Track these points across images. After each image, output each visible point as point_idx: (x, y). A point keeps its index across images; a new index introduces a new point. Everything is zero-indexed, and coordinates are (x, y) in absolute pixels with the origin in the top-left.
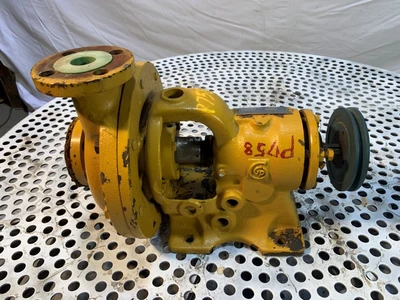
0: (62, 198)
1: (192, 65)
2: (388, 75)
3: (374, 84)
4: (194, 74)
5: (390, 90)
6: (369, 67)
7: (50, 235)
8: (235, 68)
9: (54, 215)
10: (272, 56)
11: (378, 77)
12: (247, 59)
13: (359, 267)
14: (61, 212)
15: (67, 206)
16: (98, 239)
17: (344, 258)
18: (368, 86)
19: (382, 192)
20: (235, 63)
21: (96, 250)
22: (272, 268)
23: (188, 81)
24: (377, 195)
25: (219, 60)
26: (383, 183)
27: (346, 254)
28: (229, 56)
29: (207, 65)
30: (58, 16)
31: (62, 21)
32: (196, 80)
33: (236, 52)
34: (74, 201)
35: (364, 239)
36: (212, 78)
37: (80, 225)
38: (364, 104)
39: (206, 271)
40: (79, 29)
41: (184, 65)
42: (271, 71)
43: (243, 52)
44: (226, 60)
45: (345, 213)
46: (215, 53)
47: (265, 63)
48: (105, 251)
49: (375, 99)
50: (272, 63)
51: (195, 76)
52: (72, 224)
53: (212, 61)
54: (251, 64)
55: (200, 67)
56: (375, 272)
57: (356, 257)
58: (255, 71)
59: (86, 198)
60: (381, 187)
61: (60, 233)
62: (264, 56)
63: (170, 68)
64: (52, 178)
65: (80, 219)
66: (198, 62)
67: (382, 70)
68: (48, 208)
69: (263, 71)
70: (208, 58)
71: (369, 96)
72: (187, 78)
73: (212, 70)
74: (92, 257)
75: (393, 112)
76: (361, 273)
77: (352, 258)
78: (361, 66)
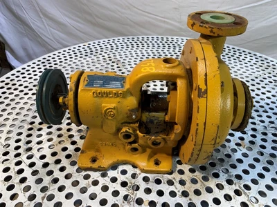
0: (19, 151)
1: (114, 46)
2: (249, 53)
3: (241, 60)
4: (116, 52)
5: (252, 64)
6: (236, 48)
7: (10, 183)
8: (145, 48)
9: (12, 166)
10: (170, 40)
11: (243, 54)
12: (153, 42)
13: (245, 193)
14: (18, 163)
15: (23, 157)
16: (49, 184)
17: (234, 187)
18: (237, 61)
19: (254, 136)
20: (145, 44)
21: (48, 193)
22: (184, 198)
23: (112, 58)
24: (251, 139)
25: (133, 43)
26: (254, 130)
27: (235, 184)
28: (140, 39)
29: (125, 46)
30: (36, 6)
31: (38, 9)
32: (118, 57)
33: (145, 37)
34: (29, 153)
35: (246, 172)
36: (129, 56)
37: (35, 173)
38: (236, 74)
39: (136, 205)
40: (50, 15)
41: (108, 46)
42: (171, 50)
43: (150, 37)
44: (138, 43)
45: (231, 154)
46: (131, 37)
47: (166, 45)
48: (56, 193)
49: (242, 70)
50: (171, 45)
51: (117, 54)
52: (27, 173)
53: (128, 43)
54: (156, 46)
55: (120, 47)
56: (256, 197)
57: (242, 186)
58: (160, 51)
59: (38, 150)
60: (254, 133)
61: (18, 180)
62: (165, 39)
63: (98, 48)
64: (10, 135)
65: (34, 168)
66: (118, 44)
67: (245, 50)
68: (7, 160)
69: (165, 51)
70: (126, 41)
71: (238, 68)
72: (112, 55)
73: (129, 49)
74: (45, 199)
75: (255, 79)
76: (247, 198)
77: (239, 187)
78: (231, 47)
